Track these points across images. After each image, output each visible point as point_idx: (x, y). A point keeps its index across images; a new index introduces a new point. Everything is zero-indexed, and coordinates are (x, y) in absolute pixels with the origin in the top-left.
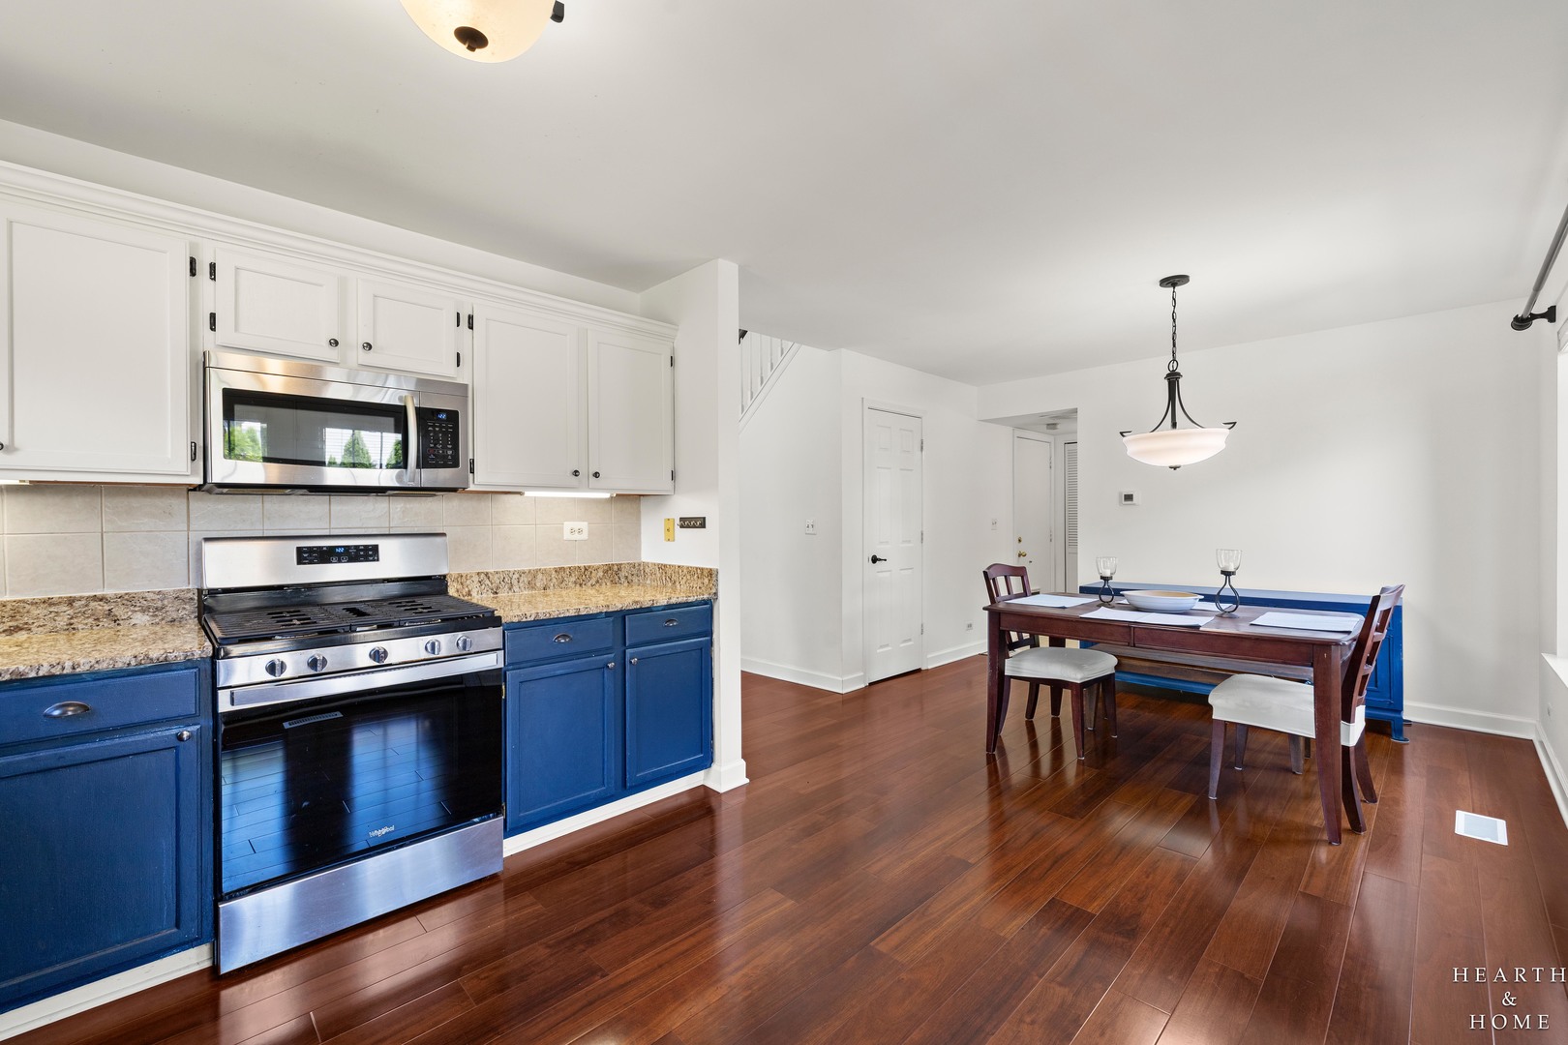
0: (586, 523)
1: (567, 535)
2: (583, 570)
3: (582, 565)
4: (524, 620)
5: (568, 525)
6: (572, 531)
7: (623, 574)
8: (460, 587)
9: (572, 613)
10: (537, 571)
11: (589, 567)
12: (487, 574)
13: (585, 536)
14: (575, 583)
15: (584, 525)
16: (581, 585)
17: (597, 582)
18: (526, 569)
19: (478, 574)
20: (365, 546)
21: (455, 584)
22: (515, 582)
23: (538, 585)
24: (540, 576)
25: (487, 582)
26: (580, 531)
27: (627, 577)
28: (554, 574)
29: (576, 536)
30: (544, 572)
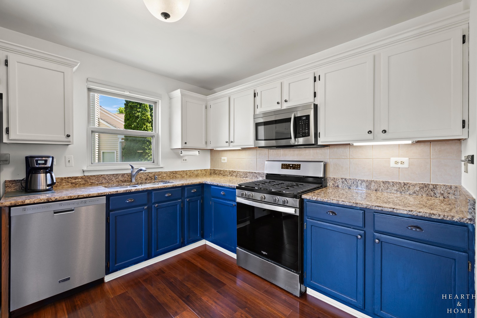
0: (407, 159)
1: (392, 164)
2: (403, 185)
3: (402, 182)
4: (311, 199)
5: (393, 160)
6: (396, 163)
7: (438, 191)
8: (334, 183)
9: (334, 202)
10: (372, 181)
11: (408, 183)
12: (345, 179)
13: (406, 165)
14: (397, 191)
15: (406, 160)
16: (401, 192)
17: (414, 193)
18: (365, 179)
19: (342, 178)
20: (297, 164)
21: (332, 182)
22: (359, 185)
23: (372, 188)
24: (373, 184)
25: (346, 183)
26: (402, 163)
27: (442, 194)
28: (382, 184)
29: (399, 165)
30: (376, 182)
